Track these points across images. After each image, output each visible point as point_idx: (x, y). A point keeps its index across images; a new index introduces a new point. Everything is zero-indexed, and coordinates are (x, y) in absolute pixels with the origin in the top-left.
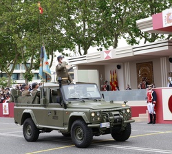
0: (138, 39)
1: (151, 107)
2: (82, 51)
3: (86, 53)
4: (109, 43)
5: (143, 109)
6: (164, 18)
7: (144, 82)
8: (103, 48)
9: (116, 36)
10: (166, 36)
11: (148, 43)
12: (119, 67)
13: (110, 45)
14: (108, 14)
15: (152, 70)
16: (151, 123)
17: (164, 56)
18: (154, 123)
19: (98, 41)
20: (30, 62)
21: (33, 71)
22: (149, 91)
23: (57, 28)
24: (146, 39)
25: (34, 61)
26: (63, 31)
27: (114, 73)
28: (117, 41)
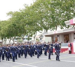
0: (63, 27)
1: (69, 48)
2: (46, 31)
3: (47, 32)
4: (54, 28)
5: (67, 49)
6: (74, 21)
7: (66, 41)
8: (52, 30)
9: (57, 26)
10: (72, 26)
11: (67, 29)
12: (58, 36)
13: (54, 29)
14: (54, 19)
15: (69, 37)
16: (70, 53)
17: (72, 33)
18: (71, 53)
19: (51, 28)
20: (29, 34)
21: (30, 37)
22: (69, 43)
23: (38, 24)
24: (66, 27)
25: (30, 34)
26: (40, 25)
27: (56, 38)
28: (57, 28)
